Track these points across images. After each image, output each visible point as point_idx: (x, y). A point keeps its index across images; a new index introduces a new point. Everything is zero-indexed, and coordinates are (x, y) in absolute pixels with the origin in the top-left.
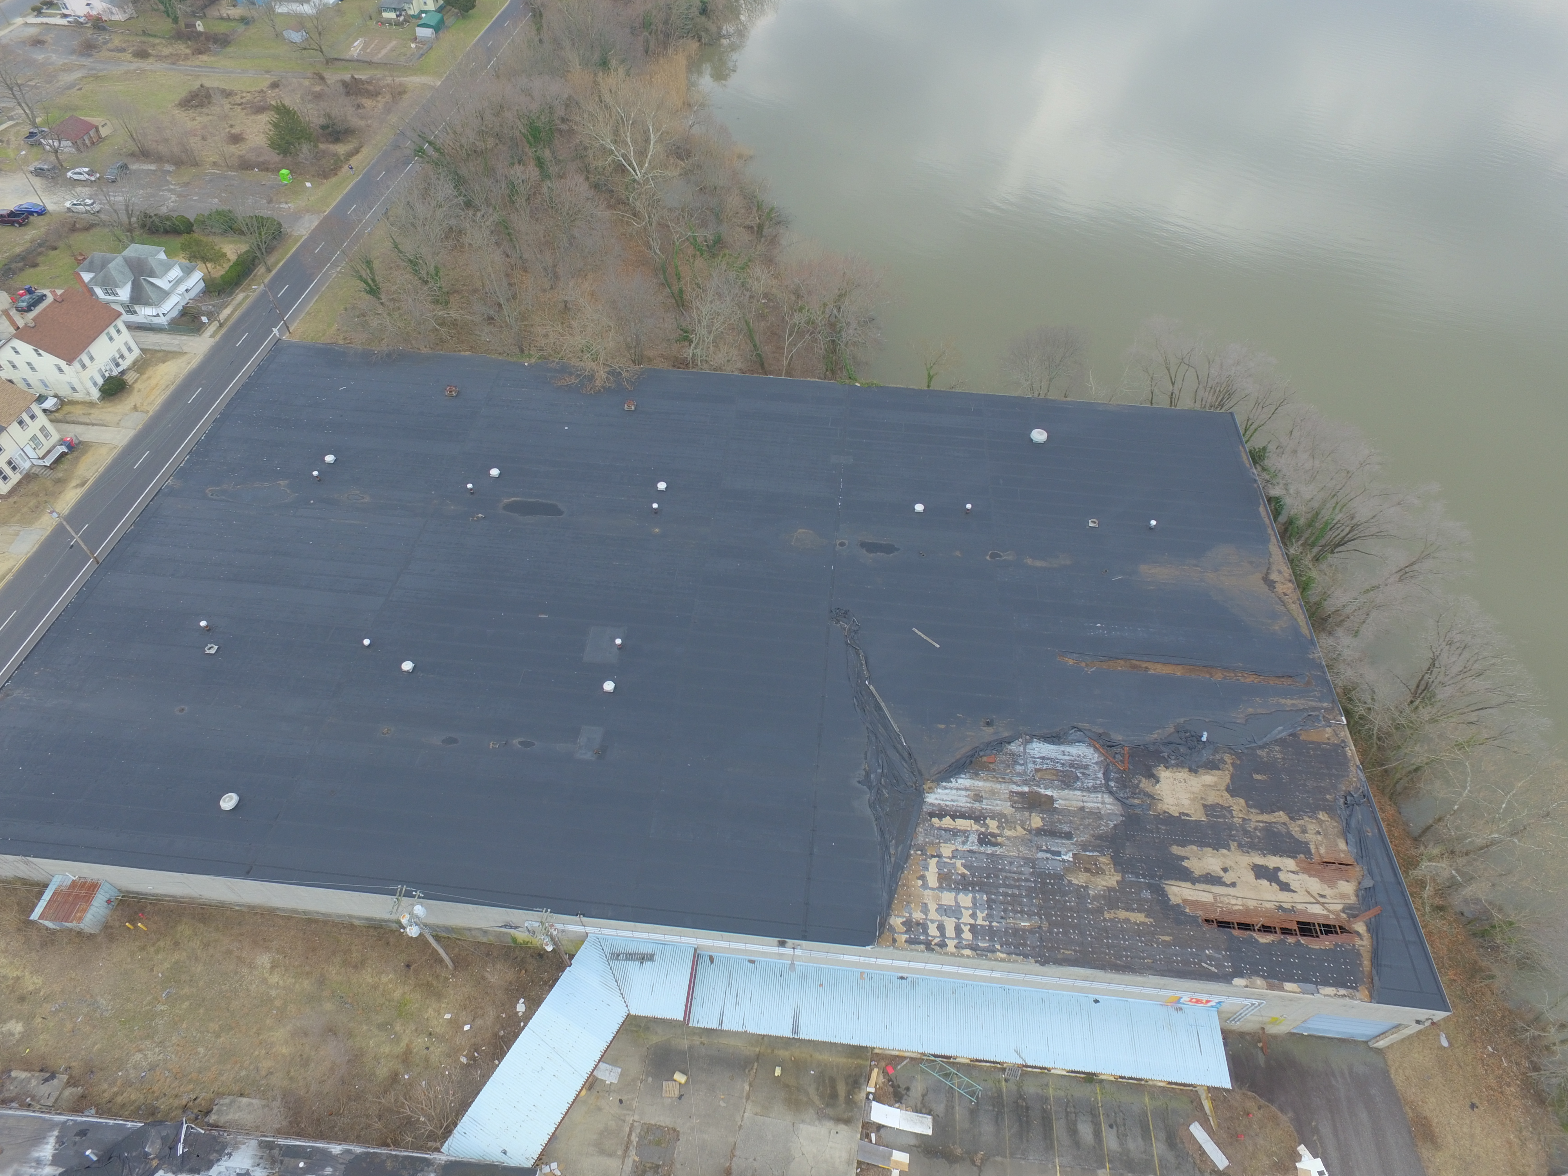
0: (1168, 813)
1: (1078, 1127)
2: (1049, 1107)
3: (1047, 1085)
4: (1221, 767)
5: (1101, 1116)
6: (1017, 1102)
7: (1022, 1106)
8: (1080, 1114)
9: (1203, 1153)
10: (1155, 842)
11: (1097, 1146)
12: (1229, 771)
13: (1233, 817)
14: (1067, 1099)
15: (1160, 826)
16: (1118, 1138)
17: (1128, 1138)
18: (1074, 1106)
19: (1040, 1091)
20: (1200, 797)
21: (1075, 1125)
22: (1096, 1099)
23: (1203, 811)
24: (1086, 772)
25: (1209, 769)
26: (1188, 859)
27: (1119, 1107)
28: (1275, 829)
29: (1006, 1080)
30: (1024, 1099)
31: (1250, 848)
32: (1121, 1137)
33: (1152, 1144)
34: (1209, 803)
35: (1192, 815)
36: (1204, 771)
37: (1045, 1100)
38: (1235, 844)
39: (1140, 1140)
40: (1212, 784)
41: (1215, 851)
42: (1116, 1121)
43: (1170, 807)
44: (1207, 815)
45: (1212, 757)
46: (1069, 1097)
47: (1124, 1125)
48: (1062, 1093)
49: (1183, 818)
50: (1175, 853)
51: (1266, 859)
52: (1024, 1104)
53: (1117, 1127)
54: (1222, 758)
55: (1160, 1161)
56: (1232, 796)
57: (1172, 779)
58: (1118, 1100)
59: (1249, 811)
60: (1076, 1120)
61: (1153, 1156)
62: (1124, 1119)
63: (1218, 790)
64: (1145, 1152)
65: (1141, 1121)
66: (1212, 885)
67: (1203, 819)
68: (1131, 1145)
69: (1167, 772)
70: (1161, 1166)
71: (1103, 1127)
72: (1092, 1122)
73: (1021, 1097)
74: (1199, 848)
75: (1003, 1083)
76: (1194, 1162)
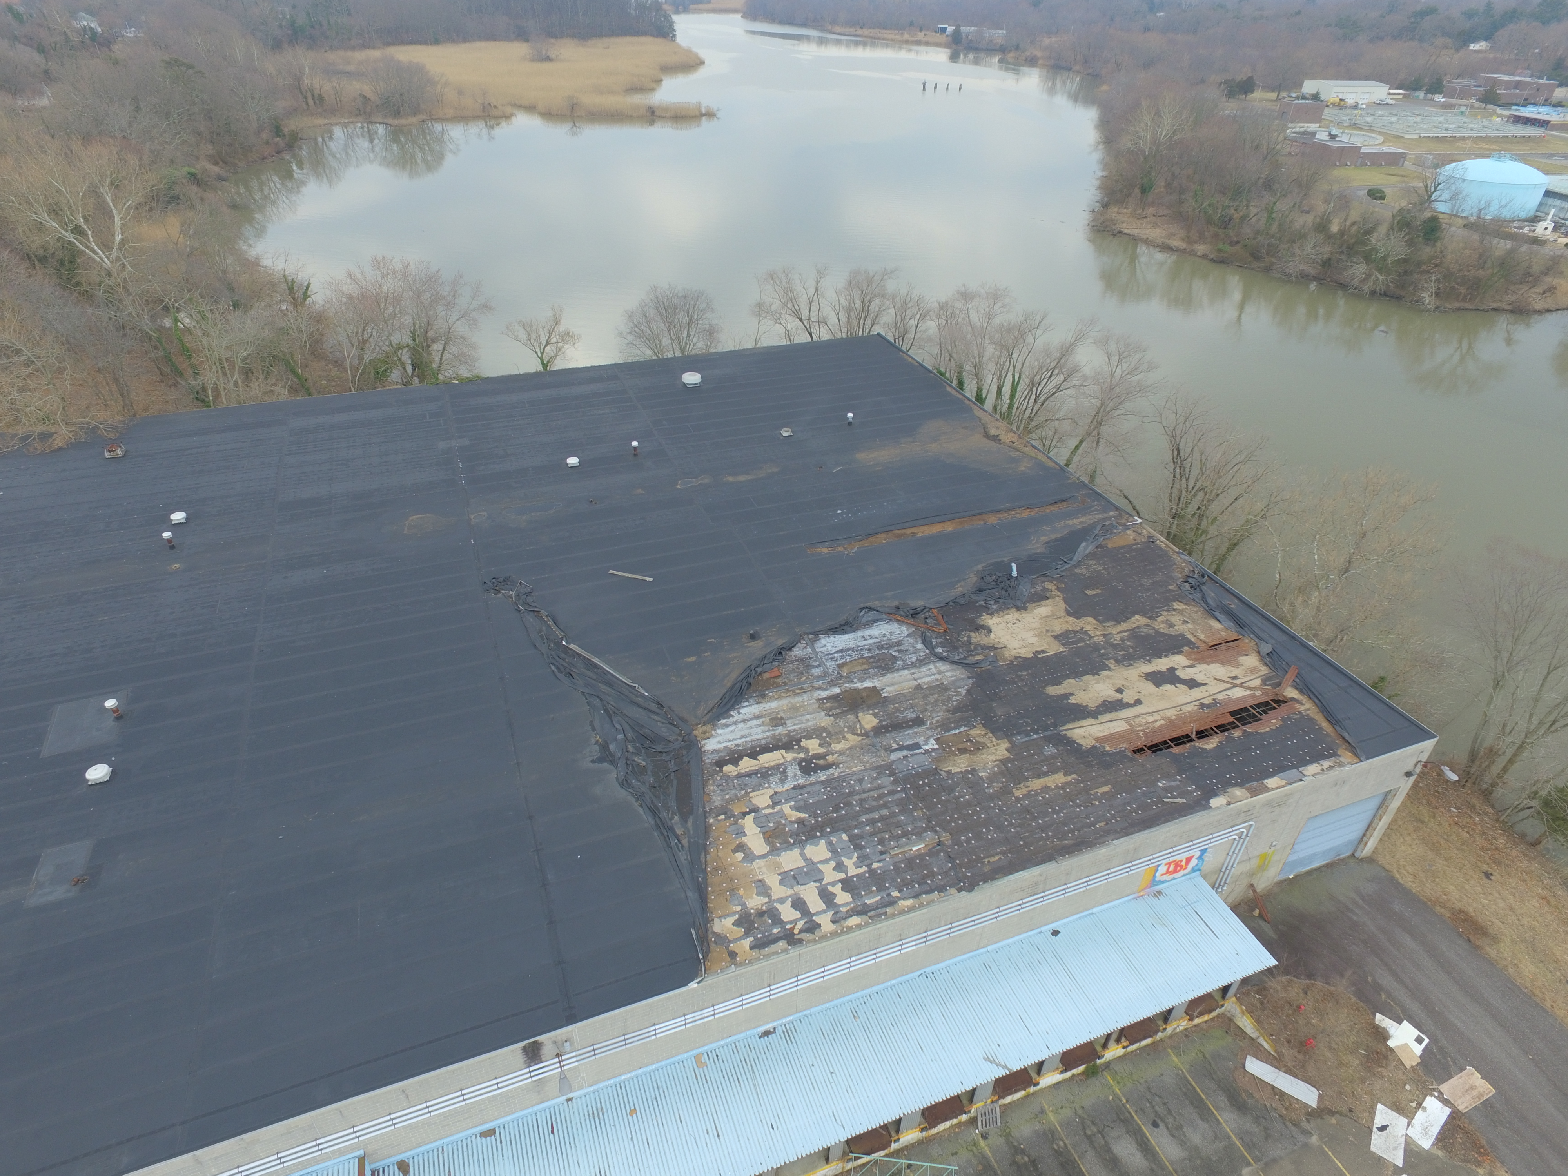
0: (1020, 657)
1: (1115, 1151)
2: (1061, 1143)
3: (1042, 1111)
4: (1048, 595)
5: (1135, 1117)
6: (1014, 1163)
7: (1025, 1164)
8: (1107, 1129)
9: (1282, 1095)
10: (1024, 691)
11: (1154, 1166)
12: (1058, 596)
13: (1091, 637)
14: (1080, 1117)
15: (1019, 673)
16: (1173, 1136)
17: (1185, 1129)
18: (1093, 1122)
19: (1038, 1126)
20: (1044, 631)
21: (1109, 1150)
22: (1115, 1094)
23: (1057, 643)
24: (902, 648)
25: (1037, 601)
26: (1072, 694)
27: (1149, 1088)
28: (1143, 634)
29: (984, 1136)
30: (1023, 1152)
31: (1129, 659)
32: (1176, 1132)
33: (1217, 1120)
34: (1059, 633)
35: (1048, 650)
36: (1033, 605)
37: (1050, 1135)
38: (1112, 661)
39: (1200, 1122)
40: (1050, 614)
41: (1096, 677)
42: (1157, 1114)
43: (1020, 651)
44: (1064, 645)
45: (1033, 590)
46: (1080, 1112)
47: (1170, 1112)
48: (1067, 1113)
49: (1039, 656)
50: (1053, 694)
51: (1153, 664)
52: (1026, 1159)
53: (1163, 1121)
54: (1044, 587)
55: (1241, 1139)
56: (1077, 619)
57: (1004, 624)
58: (1142, 1081)
59: (1104, 627)
60: (1107, 1144)
61: (1229, 1137)
62: (1164, 1104)
63: (1060, 618)
64: (1216, 1137)
65: (1185, 1094)
66: (1116, 711)
67: (1062, 650)
68: (1196, 1138)
69: (994, 618)
70: (1246, 1145)
71: (1147, 1130)
72: (1127, 1132)
73: (1017, 1150)
74: (1077, 679)
75: (982, 1143)
76: (1280, 1116)
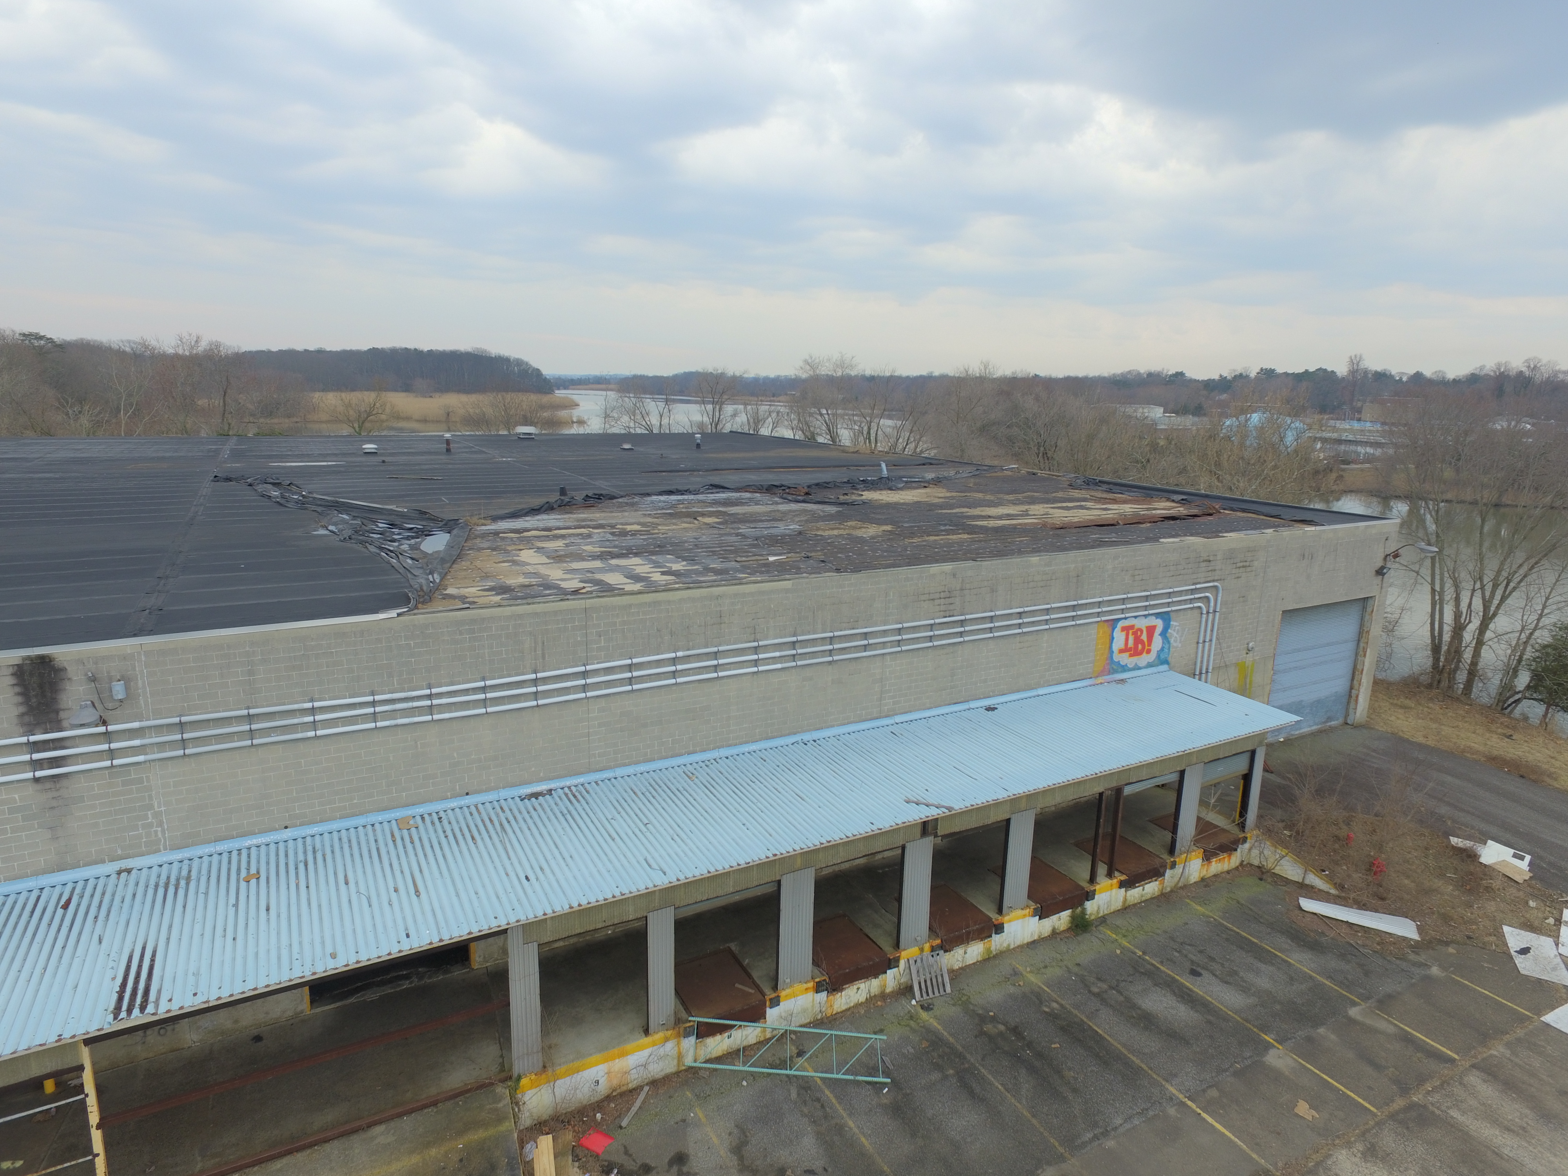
1: (1144, 1006)
2: (1055, 1005)
3: (1016, 973)
5: (1162, 968)
6: (982, 1033)
7: (1001, 1034)
8: (1122, 984)
11: (1210, 1018)
12: (937, 487)
14: (1076, 975)
16: (1227, 983)
17: (1241, 974)
18: (1099, 979)
19: (1012, 990)
20: (925, 496)
21: (1134, 1006)
22: (1123, 948)
24: (754, 500)
25: (912, 488)
26: (967, 512)
27: (1172, 939)
29: (926, 1007)
30: (994, 1020)
32: (1229, 978)
33: (1286, 961)
34: (942, 497)
36: (909, 489)
37: (1035, 998)
39: (1262, 966)
40: (929, 492)
41: (993, 508)
42: (1192, 962)
46: (1076, 969)
47: (1212, 959)
48: (1056, 972)
49: (922, 502)
50: (944, 512)
51: (1057, 505)
52: (1002, 1027)
53: (1207, 969)
55: (1329, 977)
57: (877, 494)
58: (1159, 932)
59: (994, 495)
60: (1128, 999)
61: (1311, 977)
62: (1201, 952)
63: (941, 493)
64: (1292, 979)
65: (1227, 940)
66: (1023, 517)
67: (948, 501)
68: (1263, 982)
69: (864, 492)
70: (1340, 984)
71: (1187, 981)
72: (1156, 985)
73: (983, 1019)
74: (971, 509)
75: (924, 1015)
76: (1374, 951)
